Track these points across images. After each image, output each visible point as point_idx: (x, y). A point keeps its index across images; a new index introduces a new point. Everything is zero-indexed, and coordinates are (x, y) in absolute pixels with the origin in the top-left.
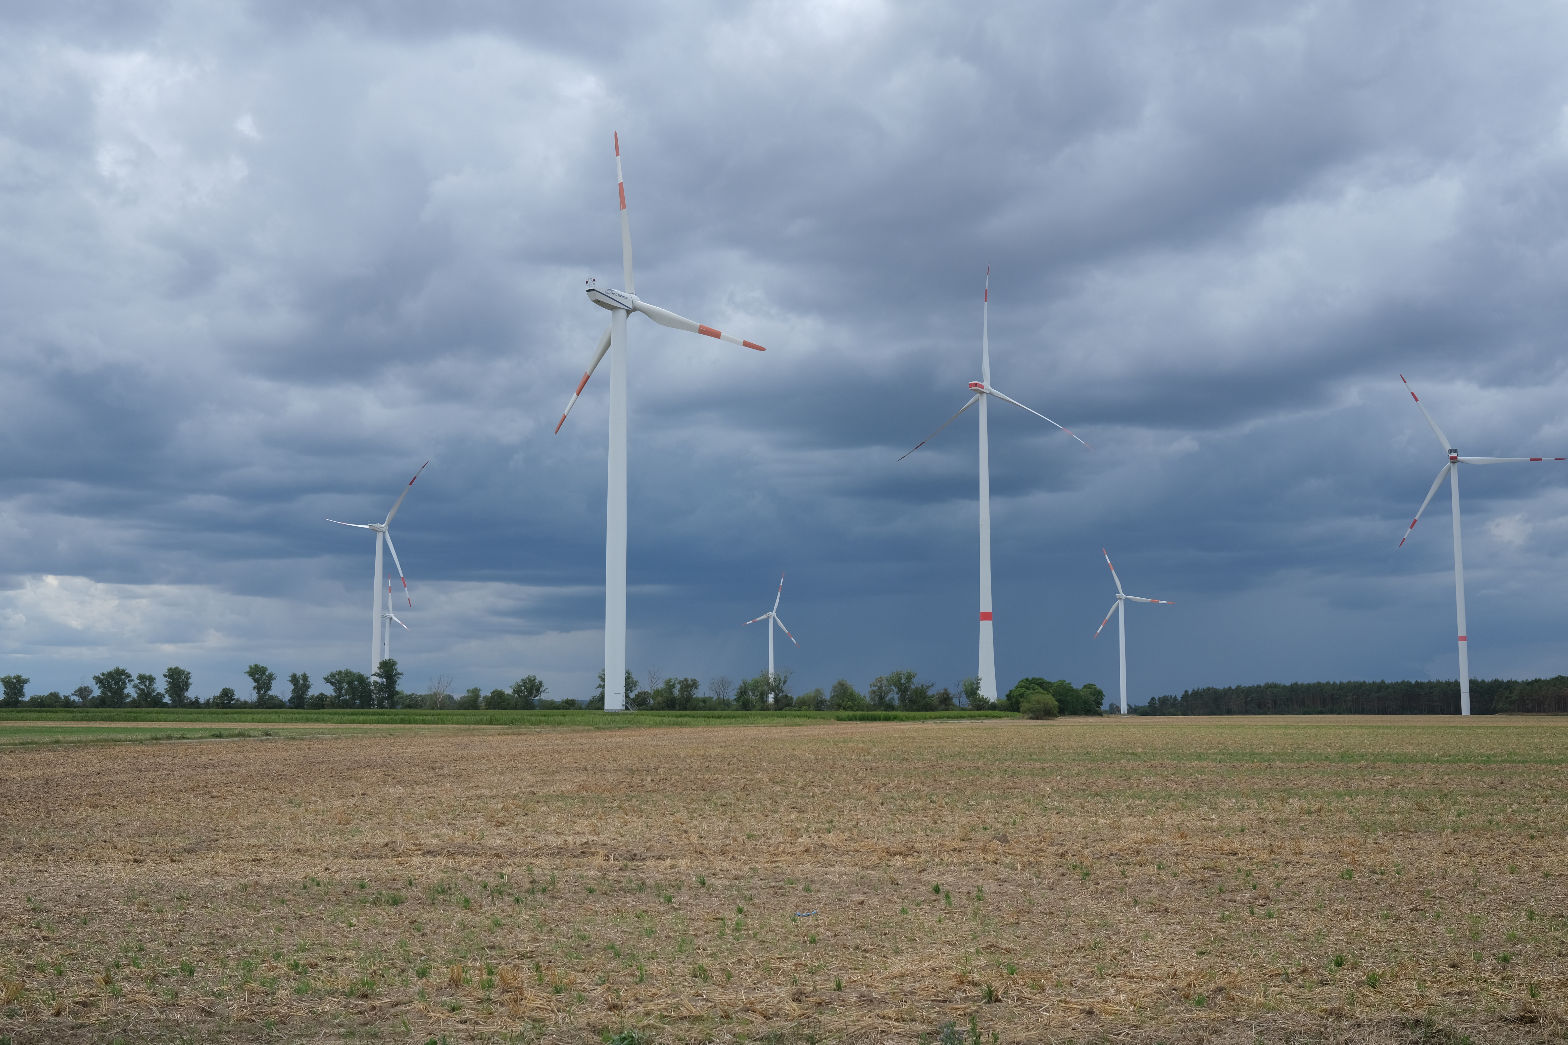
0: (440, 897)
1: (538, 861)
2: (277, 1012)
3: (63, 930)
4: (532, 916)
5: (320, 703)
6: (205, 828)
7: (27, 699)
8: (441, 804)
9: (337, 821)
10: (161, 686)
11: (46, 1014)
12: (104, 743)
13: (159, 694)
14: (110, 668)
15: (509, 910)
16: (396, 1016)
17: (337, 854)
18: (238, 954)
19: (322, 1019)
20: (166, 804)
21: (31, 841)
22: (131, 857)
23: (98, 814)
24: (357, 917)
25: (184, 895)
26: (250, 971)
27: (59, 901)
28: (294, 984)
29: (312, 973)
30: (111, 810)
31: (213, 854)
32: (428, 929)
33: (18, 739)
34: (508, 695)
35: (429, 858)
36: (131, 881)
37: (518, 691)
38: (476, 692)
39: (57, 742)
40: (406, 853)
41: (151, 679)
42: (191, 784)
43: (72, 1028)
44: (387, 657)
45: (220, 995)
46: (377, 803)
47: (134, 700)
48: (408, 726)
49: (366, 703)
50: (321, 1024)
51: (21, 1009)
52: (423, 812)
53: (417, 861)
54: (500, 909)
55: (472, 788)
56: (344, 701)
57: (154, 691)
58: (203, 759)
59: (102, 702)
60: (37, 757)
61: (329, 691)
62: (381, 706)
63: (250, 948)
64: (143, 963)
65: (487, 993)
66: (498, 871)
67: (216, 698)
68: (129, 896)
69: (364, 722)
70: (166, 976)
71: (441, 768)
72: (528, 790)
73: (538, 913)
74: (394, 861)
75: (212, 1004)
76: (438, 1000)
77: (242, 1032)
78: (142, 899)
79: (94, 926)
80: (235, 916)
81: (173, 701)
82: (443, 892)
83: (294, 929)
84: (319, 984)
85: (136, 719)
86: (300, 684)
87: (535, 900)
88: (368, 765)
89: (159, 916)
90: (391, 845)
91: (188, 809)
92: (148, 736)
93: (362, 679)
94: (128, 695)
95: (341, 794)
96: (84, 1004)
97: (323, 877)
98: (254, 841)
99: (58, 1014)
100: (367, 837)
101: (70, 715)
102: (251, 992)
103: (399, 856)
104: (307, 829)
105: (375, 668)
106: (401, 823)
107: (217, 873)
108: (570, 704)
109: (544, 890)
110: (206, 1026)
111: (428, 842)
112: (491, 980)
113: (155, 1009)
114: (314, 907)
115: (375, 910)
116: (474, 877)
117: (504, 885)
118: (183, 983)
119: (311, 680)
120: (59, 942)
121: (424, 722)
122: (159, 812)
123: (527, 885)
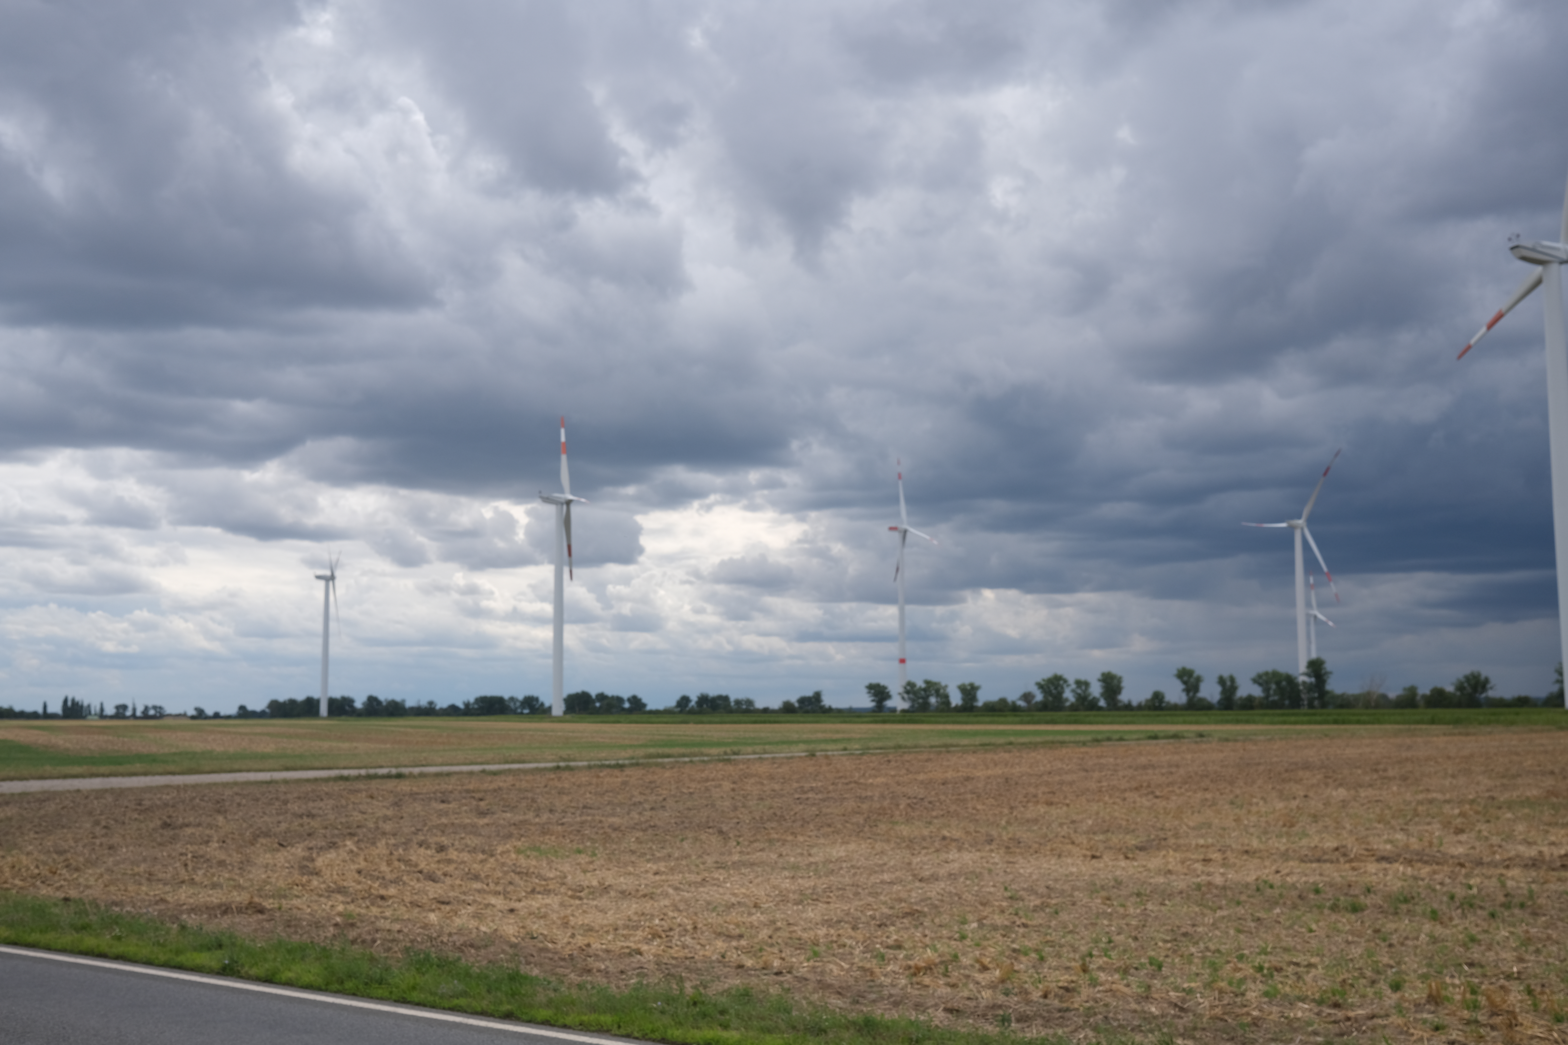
0: (1404, 907)
1: (1510, 873)
2: (1248, 1014)
3: (1038, 919)
4: (1512, 933)
5: (1249, 704)
6: (1153, 827)
7: (980, 703)
8: (1390, 808)
9: (1281, 823)
10: (1096, 690)
11: (1036, 995)
12: (1052, 745)
13: (1094, 698)
14: (1048, 674)
15: (1485, 925)
16: (1373, 1030)
17: (1285, 856)
18: (1201, 952)
19: (1296, 1025)
20: (1114, 803)
21: (1000, 836)
22: (1089, 853)
23: (1054, 811)
24: (1317, 922)
25: (1143, 891)
26: (1216, 970)
27: (1032, 891)
28: (1261, 986)
29: (1277, 977)
30: (1065, 808)
31: (1163, 852)
32: (1394, 939)
33: (978, 740)
34: (1450, 693)
35: (1384, 865)
36: (1092, 875)
37: (1460, 687)
38: (1412, 690)
39: (1011, 743)
40: (1357, 859)
41: (1087, 684)
42: (1134, 784)
43: (1060, 1010)
44: (1314, 656)
45: (1190, 991)
46: (1320, 806)
47: (1072, 705)
48: (1342, 727)
49: (1296, 703)
50: (1295, 1030)
51: (1013, 988)
52: (1372, 816)
53: (1372, 867)
54: (1474, 923)
55: (1421, 792)
56: (1274, 702)
57: (1089, 695)
58: (1143, 760)
59: (1044, 707)
60: (996, 757)
61: (1257, 692)
62: (1311, 706)
63: (1212, 947)
64: (1113, 954)
65: (1474, 1014)
66: (1464, 881)
67: (1147, 701)
68: (1093, 889)
69: (1296, 723)
70: (1136, 969)
71: (1385, 770)
72: (1487, 795)
73: (1520, 930)
74: (1347, 866)
75: (1184, 1000)
76: (1419, 1016)
77: (1216, 1030)
78: (1104, 894)
79: (1064, 916)
80: (1193, 915)
81: (1108, 704)
82: (1406, 901)
83: (1254, 930)
84: (1288, 989)
85: (1076, 722)
86: (1228, 686)
87: (1513, 915)
88: (1307, 766)
89: (1121, 910)
90: (1342, 850)
91: (1134, 808)
92: (1089, 738)
93: (1290, 680)
94: (1067, 700)
95: (1282, 796)
96: (1067, 989)
97: (1276, 880)
98: (1201, 842)
99: (1045, 996)
100: (1315, 841)
101: (1017, 719)
102: (1221, 991)
103: (1351, 861)
104: (1252, 830)
105: (1302, 667)
106: (1348, 826)
107: (1170, 872)
108: (1522, 702)
109: (1522, 906)
110: (1180, 1021)
111: (1381, 847)
112: (1476, 1001)
113: (1131, 999)
114: (1270, 909)
115: (1334, 917)
116: (1438, 887)
117: (1474, 897)
118: (1153, 977)
119: (1239, 681)
120: (1037, 928)
121: (1358, 722)
122: (1108, 810)
123: (1501, 899)
